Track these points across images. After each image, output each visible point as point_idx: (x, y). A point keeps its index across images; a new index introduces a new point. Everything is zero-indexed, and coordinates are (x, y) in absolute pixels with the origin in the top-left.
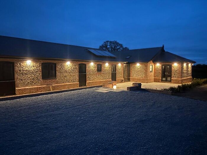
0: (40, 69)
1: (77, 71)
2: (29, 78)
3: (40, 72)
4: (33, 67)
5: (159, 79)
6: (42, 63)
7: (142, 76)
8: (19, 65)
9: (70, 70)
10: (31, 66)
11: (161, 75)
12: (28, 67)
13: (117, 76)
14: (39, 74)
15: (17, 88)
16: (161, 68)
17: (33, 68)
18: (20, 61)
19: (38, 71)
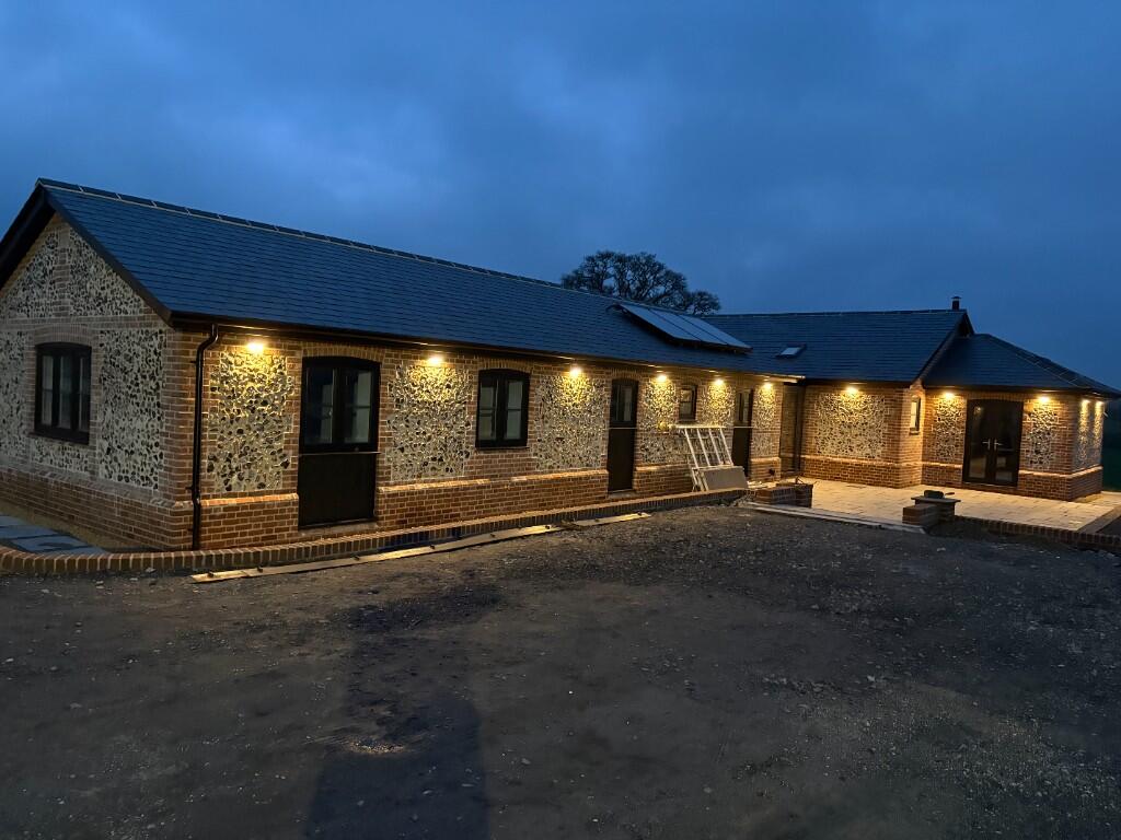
0: (470, 397)
1: (603, 412)
2: (430, 438)
3: (471, 413)
4: (448, 386)
5: (952, 470)
6: (481, 372)
7: (869, 451)
8: (398, 376)
9: (580, 408)
10: (439, 382)
11: (960, 451)
12: (430, 388)
13: (756, 445)
14: (466, 424)
15: (383, 489)
16: (963, 417)
17: (447, 394)
18: (403, 357)
19: (464, 408)
